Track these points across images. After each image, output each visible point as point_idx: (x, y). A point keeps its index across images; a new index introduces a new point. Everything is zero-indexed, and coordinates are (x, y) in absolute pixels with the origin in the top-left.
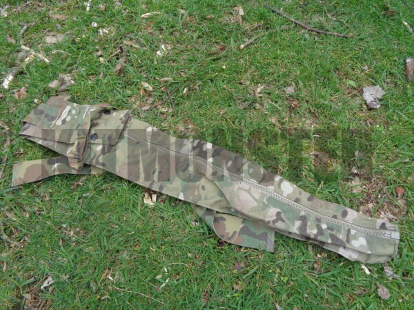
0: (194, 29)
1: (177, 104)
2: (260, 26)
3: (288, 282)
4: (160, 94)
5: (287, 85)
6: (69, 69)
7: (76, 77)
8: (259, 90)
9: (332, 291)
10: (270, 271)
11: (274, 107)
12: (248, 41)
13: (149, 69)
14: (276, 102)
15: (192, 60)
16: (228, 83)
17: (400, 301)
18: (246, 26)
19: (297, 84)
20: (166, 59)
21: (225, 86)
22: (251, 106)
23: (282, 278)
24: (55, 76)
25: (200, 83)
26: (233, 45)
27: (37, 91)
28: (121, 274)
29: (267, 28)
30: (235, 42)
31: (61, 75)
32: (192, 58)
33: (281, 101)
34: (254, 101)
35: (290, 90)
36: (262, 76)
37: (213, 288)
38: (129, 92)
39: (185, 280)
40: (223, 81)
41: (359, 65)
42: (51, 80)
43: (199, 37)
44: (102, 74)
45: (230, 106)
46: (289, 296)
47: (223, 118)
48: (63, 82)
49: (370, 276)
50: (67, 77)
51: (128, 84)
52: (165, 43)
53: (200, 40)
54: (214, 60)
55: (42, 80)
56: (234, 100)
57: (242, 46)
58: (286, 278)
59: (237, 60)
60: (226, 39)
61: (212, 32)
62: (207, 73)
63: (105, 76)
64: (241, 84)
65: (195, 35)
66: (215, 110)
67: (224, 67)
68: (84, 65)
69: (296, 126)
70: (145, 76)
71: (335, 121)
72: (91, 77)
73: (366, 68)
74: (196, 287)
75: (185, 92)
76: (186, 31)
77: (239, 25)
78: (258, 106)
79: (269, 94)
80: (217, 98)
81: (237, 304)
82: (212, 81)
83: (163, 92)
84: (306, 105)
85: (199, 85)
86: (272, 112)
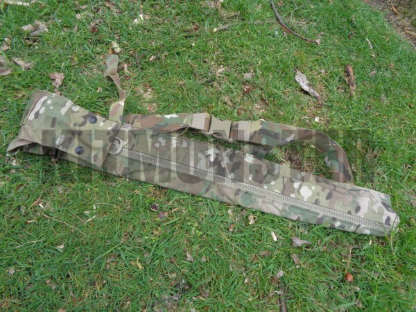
0: (174, 6)
1: (142, 69)
2: (236, 16)
3: (201, 236)
4: (128, 57)
5: (247, 71)
6: (47, 17)
7: (51, 26)
8: (220, 70)
9: (240, 250)
10: (189, 224)
11: (230, 88)
12: (221, 27)
14: (234, 84)
15: (165, 33)
16: (193, 59)
17: (297, 267)
18: (224, 13)
19: (255, 71)
20: (142, 27)
21: (190, 61)
22: (210, 83)
23: (197, 231)
24: (31, 21)
25: (167, 53)
26: (206, 28)
27: (10, 31)
28: (52, 204)
29: (243, 19)
30: (210, 25)
31: (37, 22)
32: (166, 31)
33: (237, 83)
34: (213, 80)
35: (247, 76)
36: (226, 59)
37: (134, 230)
38: (98, 49)
39: (110, 219)
40: (189, 57)
41: (317, 67)
42: (26, 24)
43: (178, 14)
44: (76, 28)
45: (190, 79)
46: (201, 247)
47: (181, 88)
48: (37, 27)
49: (276, 242)
50: (43, 26)
51: (99, 42)
52: (144, 12)
53: (178, 17)
54: (186, 37)
55: (16, 22)
56: (195, 75)
57: (215, 30)
58: (201, 233)
59: (208, 41)
60: (202, 20)
61: (190, 12)
62: (176, 46)
63: (79, 29)
64: (205, 62)
65: (174, 12)
66: (175, 80)
67: (193, 45)
68: (60, 17)
69: (245, 108)
70: (117, 38)
71: (282, 111)
72: (65, 29)
73: (323, 71)
74: (119, 226)
75: (151, 59)
76: (167, 6)
77: (217, 10)
78: (215, 84)
79: (228, 76)
80: (180, 70)
81: (152, 245)
82: (178, 54)
83: (131, 55)
84: (259, 92)
85: (166, 56)
86: (227, 92)
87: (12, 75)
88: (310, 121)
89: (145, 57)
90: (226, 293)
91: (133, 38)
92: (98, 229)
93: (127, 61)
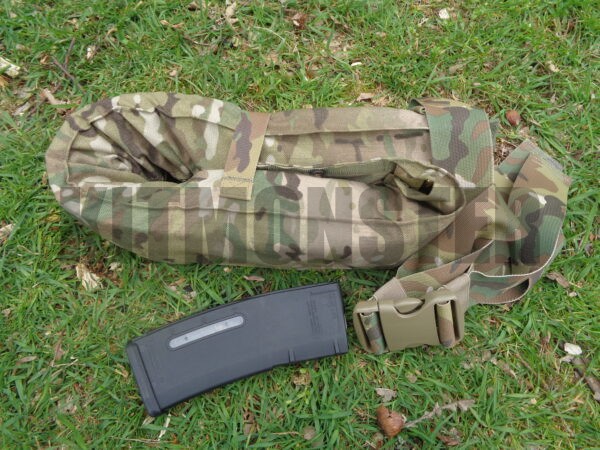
1: (84, 83)
4: (42, 74)
8: (229, 11)
11: (268, 35)
14: (268, 25)
16: (167, 15)
21: (164, 22)
22: (225, 43)
25: (112, 28)
33: (275, 19)
34: (228, 35)
37: (258, 399)
40: (158, 14)
56: (190, 43)
62: (121, 7)
64: (192, 9)
66: (159, 71)
69: (315, 57)
71: (380, 30)
74: (225, 410)
75: (89, 55)
78: (237, 41)
79: (251, 13)
80: (157, 48)
81: (310, 410)
82: (135, 18)
83: (46, 68)
84: (323, 15)
85: (113, 34)
86: (267, 45)
88: (435, 23)
89: (75, 57)
90: (488, 417)
91: (30, 32)
92: (191, 440)
93: (44, 82)
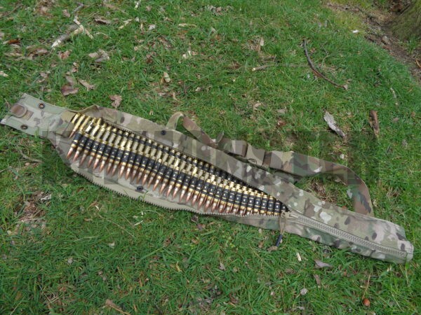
0: (218, 45)
1: (189, 98)
2: (273, 58)
3: (234, 249)
4: (176, 87)
5: (281, 107)
6: (108, 48)
7: (113, 56)
8: (257, 105)
9: (268, 265)
10: (224, 237)
11: (265, 121)
12: (259, 67)
13: (174, 66)
14: (268, 118)
15: (210, 68)
16: (233, 93)
17: (319, 287)
18: (262, 55)
19: (288, 109)
20: (189, 62)
21: (230, 95)
22: (247, 115)
23: (231, 244)
24: (96, 49)
25: (211, 86)
26: (246, 66)
27: (78, 57)
28: (107, 207)
29: (278, 62)
30: (249, 64)
31: (100, 51)
32: (210, 67)
33: (272, 118)
34: (250, 113)
35: (282, 112)
36: (262, 96)
37: (175, 237)
38: (151, 78)
39: (155, 225)
40: (230, 91)
41: (344, 110)
42: (92, 51)
43: (221, 53)
44: (134, 59)
45: (230, 110)
46: (233, 259)
47: (222, 118)
48: (100, 56)
49: (300, 262)
50: (106, 55)
51: (153, 71)
52: (192, 49)
53: (221, 56)
54: (228, 73)
55: (84, 50)
56: (234, 106)
57: (254, 69)
58: (234, 246)
59: (247, 78)
60: (243, 60)
61: (232, 52)
62: (219, 81)
63: (136, 60)
64: (244, 96)
65: (218, 51)
66: (217, 109)
67: (234, 81)
68: (121, 48)
69: (278, 140)
70: (168, 69)
71: (310, 146)
72: (124, 59)
73: (349, 114)
74: (162, 233)
75: (197, 90)
76: (212, 45)
77: (257, 52)
78: (252, 116)
79: (264, 110)
80: (222, 101)
82: (221, 88)
83: (179, 86)
84: (291, 127)
85: (210, 89)
86: (262, 124)
87: (78, 94)
88: (336, 157)
89: (191, 87)
90: (253, 302)
91: (182, 70)
92: (144, 233)
93: (175, 90)
